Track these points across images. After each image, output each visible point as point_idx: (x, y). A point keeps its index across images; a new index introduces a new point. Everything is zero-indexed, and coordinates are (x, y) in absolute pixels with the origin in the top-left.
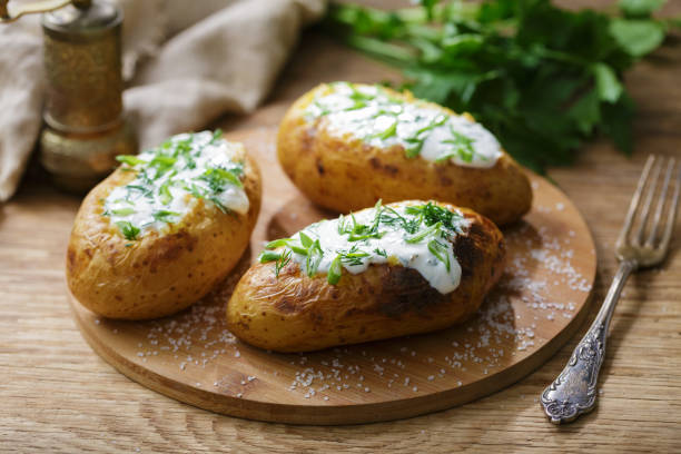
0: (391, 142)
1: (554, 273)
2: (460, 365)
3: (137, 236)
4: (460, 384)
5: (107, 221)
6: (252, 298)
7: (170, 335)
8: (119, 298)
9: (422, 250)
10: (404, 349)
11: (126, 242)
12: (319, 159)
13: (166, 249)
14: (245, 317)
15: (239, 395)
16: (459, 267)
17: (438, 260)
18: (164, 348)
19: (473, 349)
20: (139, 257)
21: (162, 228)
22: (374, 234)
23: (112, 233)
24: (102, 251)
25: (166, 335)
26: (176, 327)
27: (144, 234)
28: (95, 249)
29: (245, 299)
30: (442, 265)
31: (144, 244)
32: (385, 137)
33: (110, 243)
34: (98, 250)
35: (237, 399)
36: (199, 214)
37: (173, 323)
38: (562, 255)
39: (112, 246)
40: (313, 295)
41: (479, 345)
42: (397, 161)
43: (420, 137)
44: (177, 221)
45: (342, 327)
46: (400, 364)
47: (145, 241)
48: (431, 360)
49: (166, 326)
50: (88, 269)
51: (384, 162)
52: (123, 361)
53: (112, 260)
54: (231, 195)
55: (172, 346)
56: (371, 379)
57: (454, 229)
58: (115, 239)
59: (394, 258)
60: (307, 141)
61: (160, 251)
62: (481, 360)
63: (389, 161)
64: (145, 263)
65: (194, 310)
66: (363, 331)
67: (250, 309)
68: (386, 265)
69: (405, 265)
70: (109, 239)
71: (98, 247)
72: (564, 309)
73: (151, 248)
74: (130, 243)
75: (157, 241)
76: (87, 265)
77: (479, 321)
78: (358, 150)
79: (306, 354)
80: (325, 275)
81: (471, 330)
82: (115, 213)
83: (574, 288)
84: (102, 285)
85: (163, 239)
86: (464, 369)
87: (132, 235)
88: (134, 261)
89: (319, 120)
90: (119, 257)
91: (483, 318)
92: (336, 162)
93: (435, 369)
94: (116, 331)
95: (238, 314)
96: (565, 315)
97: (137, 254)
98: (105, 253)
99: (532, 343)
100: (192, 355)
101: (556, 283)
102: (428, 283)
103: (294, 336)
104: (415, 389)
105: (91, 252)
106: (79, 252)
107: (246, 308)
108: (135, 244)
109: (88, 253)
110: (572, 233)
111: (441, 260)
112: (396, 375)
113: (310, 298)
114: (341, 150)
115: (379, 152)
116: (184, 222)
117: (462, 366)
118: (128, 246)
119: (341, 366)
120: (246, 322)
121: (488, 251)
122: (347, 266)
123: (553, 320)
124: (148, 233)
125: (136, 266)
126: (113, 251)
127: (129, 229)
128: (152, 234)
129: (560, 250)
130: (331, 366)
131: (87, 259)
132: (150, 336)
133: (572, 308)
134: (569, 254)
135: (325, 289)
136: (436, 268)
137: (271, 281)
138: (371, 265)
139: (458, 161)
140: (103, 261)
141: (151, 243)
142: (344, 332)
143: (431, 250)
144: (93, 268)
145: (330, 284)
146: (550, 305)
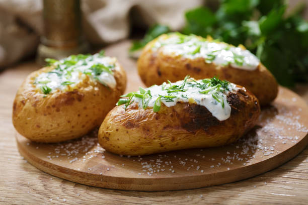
0: (197, 56)
1: (288, 125)
2: (229, 161)
3: (50, 93)
4: (229, 169)
5: (35, 87)
6: (111, 123)
7: (67, 149)
8: (38, 127)
9: (209, 97)
10: (199, 155)
11: (43, 95)
12: (158, 68)
13: (66, 99)
14: (107, 133)
15: (101, 173)
16: (230, 108)
17: (217, 102)
18: (62, 154)
19: (238, 155)
20: (50, 103)
21: (64, 89)
22: (181, 89)
23: (37, 91)
24: (30, 101)
25: (65, 149)
26: (71, 146)
27: (53, 91)
28: (26, 100)
29: (108, 124)
30: (220, 105)
31: (54, 96)
32: (194, 53)
33: (35, 96)
34: (28, 101)
35: (99, 175)
36: (86, 84)
37: (70, 145)
38: (294, 118)
39: (36, 98)
40: (145, 118)
41: (242, 153)
42: (201, 65)
43: (214, 54)
44: (73, 86)
45: (161, 137)
46: (195, 161)
47: (55, 95)
48: (213, 159)
49: (66, 146)
50: (22, 111)
51: (193, 66)
52: (39, 161)
53: (35, 105)
54: (106, 77)
55: (67, 154)
56: (178, 167)
57: (228, 90)
58: (38, 94)
59: (192, 99)
60: (152, 59)
61: (62, 100)
62: (242, 159)
63: (196, 65)
64: (54, 106)
65: (83, 139)
66: (173, 139)
67: (110, 128)
68: (187, 103)
69: (198, 103)
70: (35, 94)
71: (28, 99)
72: (292, 139)
73: (57, 98)
74: (46, 95)
75: (61, 95)
76: (22, 109)
77: (244, 143)
78: (179, 60)
79: (142, 156)
80: (152, 108)
81: (237, 147)
82: (39, 83)
83: (300, 131)
84: (29, 119)
85: (64, 94)
86: (232, 163)
87: (47, 92)
88: (47, 105)
89: (159, 48)
90: (39, 103)
91: (246, 142)
92: (168, 68)
93: (215, 163)
94: (37, 148)
95: (103, 132)
96: (293, 141)
97: (49, 101)
98: (32, 102)
99: (272, 152)
100: (78, 157)
101: (289, 129)
102: (211, 114)
103: (134, 142)
104: (202, 171)
105: (24, 102)
106: (18, 103)
107: (108, 128)
108: (48, 96)
109: (23, 103)
110: (300, 110)
111: (219, 102)
112: (192, 166)
113: (143, 119)
114: (170, 61)
115: (190, 61)
116: (77, 86)
117: (231, 162)
118: (44, 97)
119: (161, 162)
120: (107, 135)
121: (248, 103)
122: (164, 102)
123: (285, 144)
124: (56, 91)
125: (48, 107)
126: (36, 100)
127: (46, 89)
128: (58, 91)
129: (293, 116)
130: (155, 161)
131: (22, 106)
132: (56, 149)
133: (297, 139)
134: (298, 118)
135: (152, 115)
136: (216, 106)
137: (122, 112)
138: (179, 103)
139: (235, 66)
140: (30, 106)
141: (57, 96)
142: (163, 140)
143: (213, 97)
144: (25, 110)
145: (154, 112)
146: (284, 137)
